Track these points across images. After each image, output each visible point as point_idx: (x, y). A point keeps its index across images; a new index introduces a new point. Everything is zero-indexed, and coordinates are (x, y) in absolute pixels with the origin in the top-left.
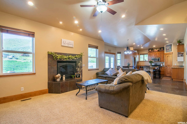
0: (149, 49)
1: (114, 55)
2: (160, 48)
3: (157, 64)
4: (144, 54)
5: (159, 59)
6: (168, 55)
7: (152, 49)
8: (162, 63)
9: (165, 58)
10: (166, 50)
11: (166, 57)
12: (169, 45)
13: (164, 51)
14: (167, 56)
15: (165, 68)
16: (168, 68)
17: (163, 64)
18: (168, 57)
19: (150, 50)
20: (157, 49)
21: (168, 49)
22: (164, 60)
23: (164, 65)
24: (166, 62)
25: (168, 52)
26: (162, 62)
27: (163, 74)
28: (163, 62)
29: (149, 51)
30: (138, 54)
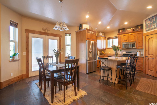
0: (119, 30)
1: (58, 38)
2: (137, 27)
3: (131, 52)
4: (113, 38)
5: (133, 44)
6: (151, 36)
7: (124, 29)
8: (139, 52)
9: (144, 43)
10: (147, 27)
11: (147, 40)
12: (153, 16)
13: (143, 31)
14: (147, 37)
15: (144, 59)
16: (150, 60)
17: (142, 53)
18: (151, 40)
19: (121, 31)
20: (131, 29)
21: (151, 25)
22: (142, 46)
23: (142, 55)
24: (147, 50)
25: (150, 30)
26: (139, 49)
27: (140, 70)
28: (141, 49)
29: (119, 32)
30: (105, 38)
